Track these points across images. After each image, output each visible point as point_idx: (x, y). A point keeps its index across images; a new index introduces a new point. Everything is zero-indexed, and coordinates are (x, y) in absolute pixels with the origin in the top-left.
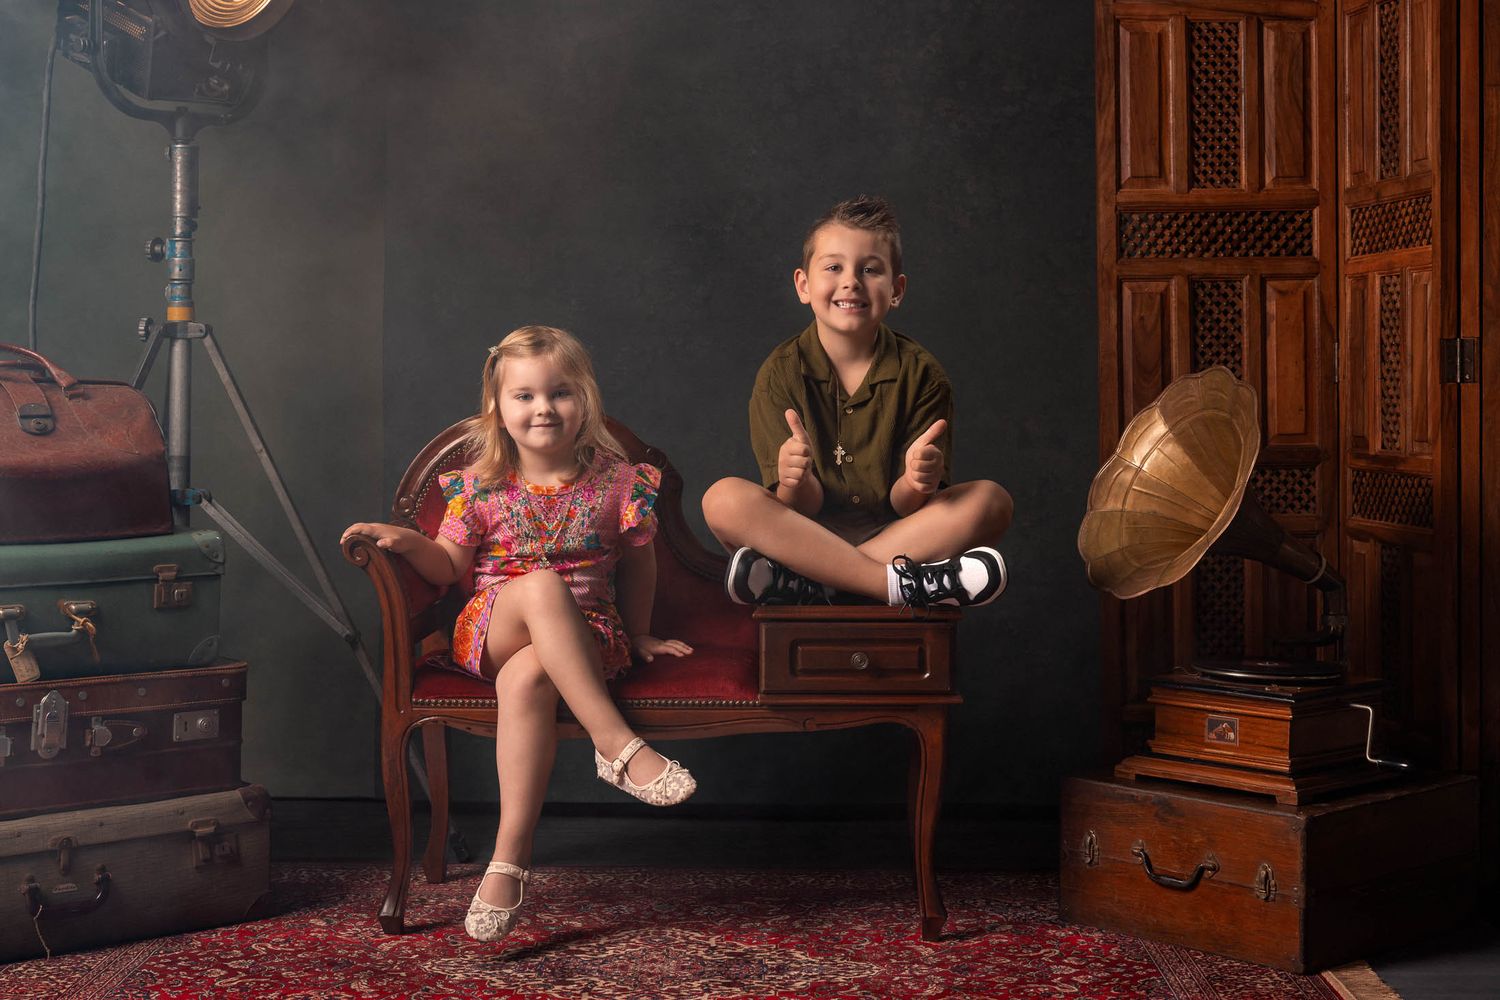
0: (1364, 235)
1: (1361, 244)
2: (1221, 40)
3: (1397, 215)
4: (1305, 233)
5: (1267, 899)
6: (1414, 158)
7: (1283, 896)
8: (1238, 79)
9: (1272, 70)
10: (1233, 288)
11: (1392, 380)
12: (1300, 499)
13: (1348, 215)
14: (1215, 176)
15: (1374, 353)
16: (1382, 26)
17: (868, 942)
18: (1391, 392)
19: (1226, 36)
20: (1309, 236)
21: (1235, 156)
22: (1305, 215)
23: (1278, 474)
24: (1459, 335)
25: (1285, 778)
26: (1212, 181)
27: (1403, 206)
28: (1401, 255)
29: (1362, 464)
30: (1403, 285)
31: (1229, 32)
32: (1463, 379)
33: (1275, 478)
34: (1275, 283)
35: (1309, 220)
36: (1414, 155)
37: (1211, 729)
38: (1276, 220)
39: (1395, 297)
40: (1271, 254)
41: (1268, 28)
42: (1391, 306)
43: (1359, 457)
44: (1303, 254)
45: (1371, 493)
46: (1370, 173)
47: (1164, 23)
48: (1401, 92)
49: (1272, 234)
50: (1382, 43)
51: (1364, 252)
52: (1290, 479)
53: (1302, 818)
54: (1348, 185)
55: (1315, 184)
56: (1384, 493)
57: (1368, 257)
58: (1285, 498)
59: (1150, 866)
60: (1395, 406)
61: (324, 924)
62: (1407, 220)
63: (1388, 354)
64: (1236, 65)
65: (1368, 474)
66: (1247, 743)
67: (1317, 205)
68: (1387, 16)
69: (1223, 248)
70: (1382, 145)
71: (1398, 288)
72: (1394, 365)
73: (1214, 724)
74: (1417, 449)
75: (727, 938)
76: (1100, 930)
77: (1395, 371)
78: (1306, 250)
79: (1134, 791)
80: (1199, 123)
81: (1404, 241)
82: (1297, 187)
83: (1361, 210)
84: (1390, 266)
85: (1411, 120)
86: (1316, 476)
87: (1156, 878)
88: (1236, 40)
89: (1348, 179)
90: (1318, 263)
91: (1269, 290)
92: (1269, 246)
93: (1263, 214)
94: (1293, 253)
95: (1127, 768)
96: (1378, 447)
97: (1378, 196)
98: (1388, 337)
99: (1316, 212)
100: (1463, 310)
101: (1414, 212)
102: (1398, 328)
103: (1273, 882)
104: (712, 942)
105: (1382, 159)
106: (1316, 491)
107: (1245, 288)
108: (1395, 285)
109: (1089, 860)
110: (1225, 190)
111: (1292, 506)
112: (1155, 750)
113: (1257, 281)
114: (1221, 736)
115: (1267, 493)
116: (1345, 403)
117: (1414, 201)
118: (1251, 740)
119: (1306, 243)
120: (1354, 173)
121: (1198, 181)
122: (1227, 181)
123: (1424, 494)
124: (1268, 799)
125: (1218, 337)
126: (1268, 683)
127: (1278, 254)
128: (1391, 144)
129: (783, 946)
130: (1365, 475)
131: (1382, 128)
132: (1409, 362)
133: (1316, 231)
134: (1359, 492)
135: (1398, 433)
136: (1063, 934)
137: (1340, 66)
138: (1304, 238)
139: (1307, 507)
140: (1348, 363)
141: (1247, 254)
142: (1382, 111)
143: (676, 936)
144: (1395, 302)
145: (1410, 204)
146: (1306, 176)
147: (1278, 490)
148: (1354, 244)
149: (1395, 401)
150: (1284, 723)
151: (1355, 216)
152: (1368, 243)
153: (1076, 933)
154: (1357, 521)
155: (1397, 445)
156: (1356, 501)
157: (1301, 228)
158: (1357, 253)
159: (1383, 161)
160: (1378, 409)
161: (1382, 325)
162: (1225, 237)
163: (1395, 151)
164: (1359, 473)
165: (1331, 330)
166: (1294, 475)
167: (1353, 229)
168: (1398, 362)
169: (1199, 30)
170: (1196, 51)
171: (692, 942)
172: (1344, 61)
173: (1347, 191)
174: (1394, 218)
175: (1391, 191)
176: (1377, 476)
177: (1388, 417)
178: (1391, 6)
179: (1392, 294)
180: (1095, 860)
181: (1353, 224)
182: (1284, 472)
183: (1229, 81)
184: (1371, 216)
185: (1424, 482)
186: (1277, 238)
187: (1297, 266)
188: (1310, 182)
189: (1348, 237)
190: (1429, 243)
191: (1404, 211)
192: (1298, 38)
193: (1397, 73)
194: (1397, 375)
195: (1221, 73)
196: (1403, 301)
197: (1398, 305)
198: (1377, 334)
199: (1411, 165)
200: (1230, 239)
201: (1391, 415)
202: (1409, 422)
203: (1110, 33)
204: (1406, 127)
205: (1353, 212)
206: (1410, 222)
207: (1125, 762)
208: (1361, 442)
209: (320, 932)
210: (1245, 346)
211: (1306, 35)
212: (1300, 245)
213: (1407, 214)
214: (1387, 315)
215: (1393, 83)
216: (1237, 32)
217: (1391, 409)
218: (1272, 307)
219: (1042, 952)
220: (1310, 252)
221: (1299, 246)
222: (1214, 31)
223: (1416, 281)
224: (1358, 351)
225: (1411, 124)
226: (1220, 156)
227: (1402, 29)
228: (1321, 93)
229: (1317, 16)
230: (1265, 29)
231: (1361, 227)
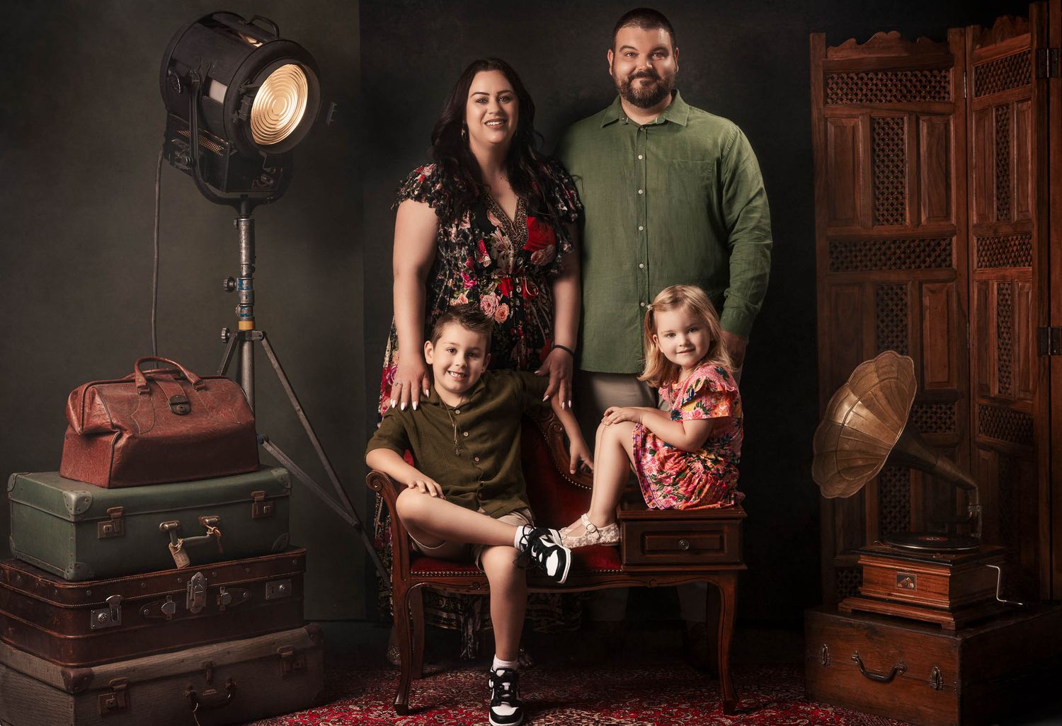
0: (986, 255)
1: (984, 261)
2: (893, 129)
3: (1008, 245)
4: (948, 253)
5: (937, 689)
6: (1020, 210)
7: (948, 687)
8: (903, 154)
9: (925, 148)
10: (901, 289)
11: (1005, 349)
12: (945, 423)
13: (975, 241)
14: (889, 217)
15: (993, 331)
16: (997, 122)
17: (691, 717)
18: (1005, 357)
19: (896, 127)
20: (950, 255)
21: (902, 204)
22: (947, 241)
23: (931, 408)
24: (1049, 325)
25: (946, 613)
26: (888, 220)
27: (1012, 239)
28: (1011, 271)
29: (985, 402)
30: (1013, 290)
31: (898, 124)
32: (1052, 353)
33: (928, 410)
34: (928, 285)
35: (950, 244)
36: (1020, 208)
37: (899, 582)
38: (929, 245)
39: (1007, 297)
40: (926, 267)
41: (923, 120)
42: (1004, 302)
43: (984, 397)
44: (946, 266)
45: (992, 421)
46: (990, 216)
47: (856, 120)
48: (1011, 167)
49: (926, 253)
50: (998, 132)
51: (986, 266)
52: (938, 410)
53: (959, 639)
54: (975, 222)
55: (954, 221)
56: (1000, 421)
57: (988, 270)
58: (936, 423)
59: (863, 667)
60: (1007, 367)
61: (358, 709)
62: (1015, 248)
63: (1003, 333)
64: (902, 145)
65: (989, 408)
66: (922, 590)
67: (955, 234)
68: (1001, 115)
69: (895, 264)
70: (998, 199)
71: (1009, 291)
72: (1007, 341)
73: (900, 578)
74: (1022, 396)
75: (604, 715)
76: (831, 706)
77: (1007, 344)
78: (948, 263)
79: (852, 621)
80: (879, 183)
81: (1013, 262)
82: (942, 223)
83: (984, 239)
84: (1004, 277)
85: (1018, 185)
86: (955, 409)
87: (867, 675)
88: (902, 129)
89: (975, 218)
90: (956, 272)
91: (924, 290)
92: (924, 262)
93: (920, 241)
94: (940, 266)
95: (846, 605)
96: (996, 392)
97: (995, 232)
98: (1003, 322)
99: (954, 239)
100: (1052, 309)
101: (1020, 244)
102: (1009, 317)
103: (941, 678)
104: (596, 717)
105: (998, 207)
106: (955, 418)
107: (909, 289)
108: (1007, 289)
109: (824, 663)
110: (896, 226)
111: (940, 428)
112: (863, 593)
113: (917, 282)
114: (905, 586)
115: (924, 420)
116: (973, 363)
117: (1019, 237)
118: (925, 588)
119: (948, 259)
120: (979, 215)
121: (878, 220)
122: (897, 220)
123: (1027, 424)
124: (936, 626)
125: (892, 321)
126: (935, 552)
127: (930, 266)
128: (1004, 199)
129: (639, 719)
130: (987, 409)
131: (998, 188)
132: (1017, 340)
133: (954, 251)
134: (984, 419)
135: (1010, 384)
136: (809, 709)
137: (969, 145)
138: (946, 256)
139: (950, 428)
140: (976, 337)
141: (910, 267)
142: (998, 177)
143: (573, 714)
144: (1007, 300)
145: (1017, 239)
146: (947, 216)
147: (931, 417)
148: (979, 261)
149: (1007, 363)
150: (945, 579)
151: (980, 242)
152: (988, 260)
153: (816, 708)
154: (983, 438)
155: (1009, 391)
156: (982, 424)
157: (944, 250)
158: (981, 266)
159: (998, 209)
160: (996, 368)
161: (998, 315)
162: (897, 256)
163: (1006, 203)
164: (984, 408)
165: (965, 316)
166: (941, 408)
167: (978, 251)
168: (1009, 339)
169: (879, 123)
170: (876, 136)
171: (584, 718)
172: (972, 141)
173: (975, 226)
174: (1006, 246)
175: (1005, 230)
176: (996, 410)
177: (1002, 373)
178: (1003, 110)
179: (1005, 295)
180: (828, 663)
181: (978, 247)
182: (935, 406)
183: (898, 156)
184: (990, 243)
185: (1027, 417)
186: (929, 256)
187: (942, 274)
188: (950, 220)
189: (975, 255)
190: (1029, 265)
191: (1013, 243)
192: (942, 127)
193: (1008, 153)
194: (1009, 347)
195: (893, 150)
196: (1012, 300)
197: (1009, 302)
198: (995, 320)
199: (1018, 214)
200: (900, 258)
201: (1005, 372)
202: (1017, 378)
203: (822, 127)
204: (1014, 190)
205: (978, 240)
206: (1017, 250)
207: (845, 601)
208: (984, 389)
209: (357, 714)
210: (910, 326)
211: (947, 125)
212: (945, 260)
213: (1015, 245)
214: (1002, 308)
215: (1005, 159)
216: (903, 124)
217: (1005, 368)
218: (926, 301)
219: (798, 721)
220: (950, 265)
221: (943, 260)
222: (888, 123)
223: (1022, 288)
224: (982, 330)
225: (1018, 188)
226: (892, 204)
227: (1011, 126)
228: (957, 162)
229: (954, 112)
230: (921, 122)
231: (984, 250)
